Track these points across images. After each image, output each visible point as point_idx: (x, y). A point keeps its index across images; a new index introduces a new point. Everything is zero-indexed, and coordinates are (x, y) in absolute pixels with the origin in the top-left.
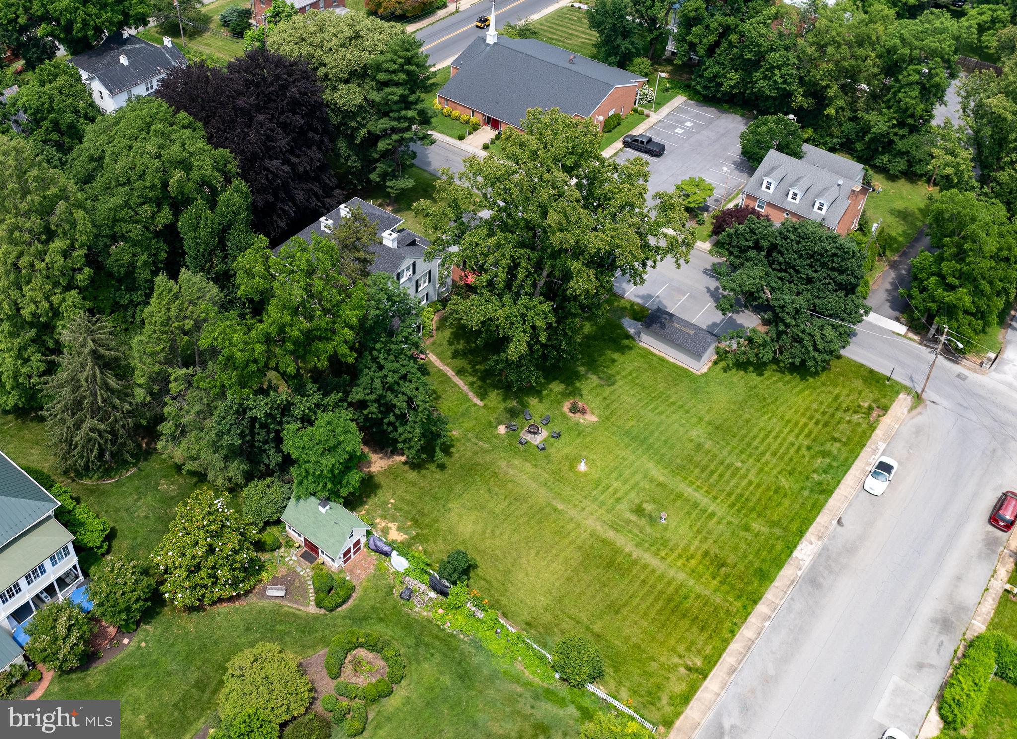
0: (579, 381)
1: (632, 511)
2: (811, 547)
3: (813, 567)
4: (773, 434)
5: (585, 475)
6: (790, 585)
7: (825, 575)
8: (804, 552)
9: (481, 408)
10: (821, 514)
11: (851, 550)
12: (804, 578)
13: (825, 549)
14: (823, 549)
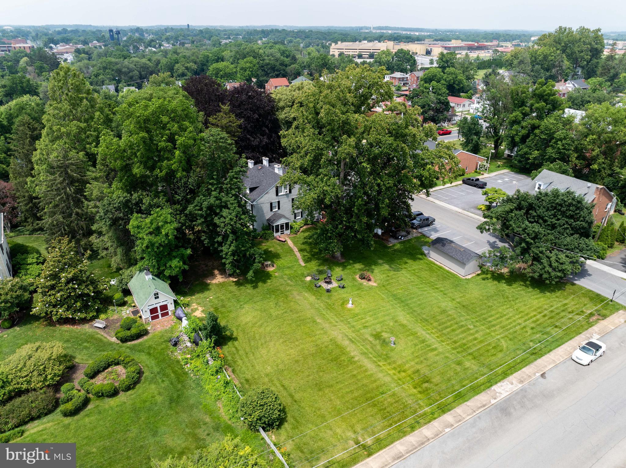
0: (375, 265)
1: (372, 335)
2: (510, 386)
3: (508, 400)
4: (507, 317)
5: (350, 310)
6: (481, 407)
7: (517, 408)
8: (503, 388)
9: (302, 266)
10: (528, 367)
11: (548, 396)
12: (496, 406)
13: (523, 390)
14: (521, 390)
